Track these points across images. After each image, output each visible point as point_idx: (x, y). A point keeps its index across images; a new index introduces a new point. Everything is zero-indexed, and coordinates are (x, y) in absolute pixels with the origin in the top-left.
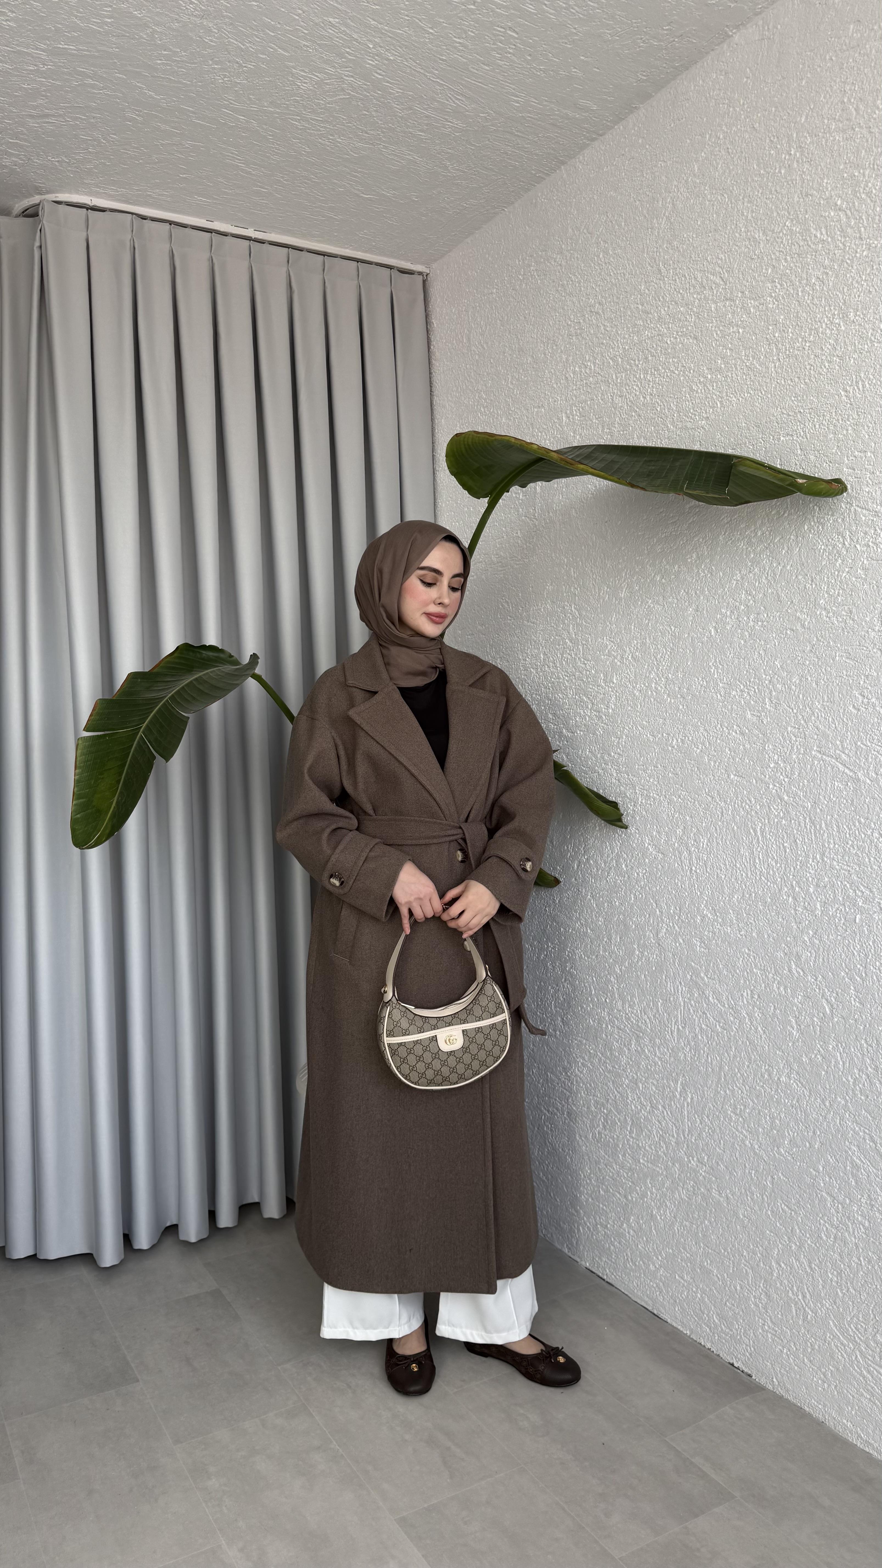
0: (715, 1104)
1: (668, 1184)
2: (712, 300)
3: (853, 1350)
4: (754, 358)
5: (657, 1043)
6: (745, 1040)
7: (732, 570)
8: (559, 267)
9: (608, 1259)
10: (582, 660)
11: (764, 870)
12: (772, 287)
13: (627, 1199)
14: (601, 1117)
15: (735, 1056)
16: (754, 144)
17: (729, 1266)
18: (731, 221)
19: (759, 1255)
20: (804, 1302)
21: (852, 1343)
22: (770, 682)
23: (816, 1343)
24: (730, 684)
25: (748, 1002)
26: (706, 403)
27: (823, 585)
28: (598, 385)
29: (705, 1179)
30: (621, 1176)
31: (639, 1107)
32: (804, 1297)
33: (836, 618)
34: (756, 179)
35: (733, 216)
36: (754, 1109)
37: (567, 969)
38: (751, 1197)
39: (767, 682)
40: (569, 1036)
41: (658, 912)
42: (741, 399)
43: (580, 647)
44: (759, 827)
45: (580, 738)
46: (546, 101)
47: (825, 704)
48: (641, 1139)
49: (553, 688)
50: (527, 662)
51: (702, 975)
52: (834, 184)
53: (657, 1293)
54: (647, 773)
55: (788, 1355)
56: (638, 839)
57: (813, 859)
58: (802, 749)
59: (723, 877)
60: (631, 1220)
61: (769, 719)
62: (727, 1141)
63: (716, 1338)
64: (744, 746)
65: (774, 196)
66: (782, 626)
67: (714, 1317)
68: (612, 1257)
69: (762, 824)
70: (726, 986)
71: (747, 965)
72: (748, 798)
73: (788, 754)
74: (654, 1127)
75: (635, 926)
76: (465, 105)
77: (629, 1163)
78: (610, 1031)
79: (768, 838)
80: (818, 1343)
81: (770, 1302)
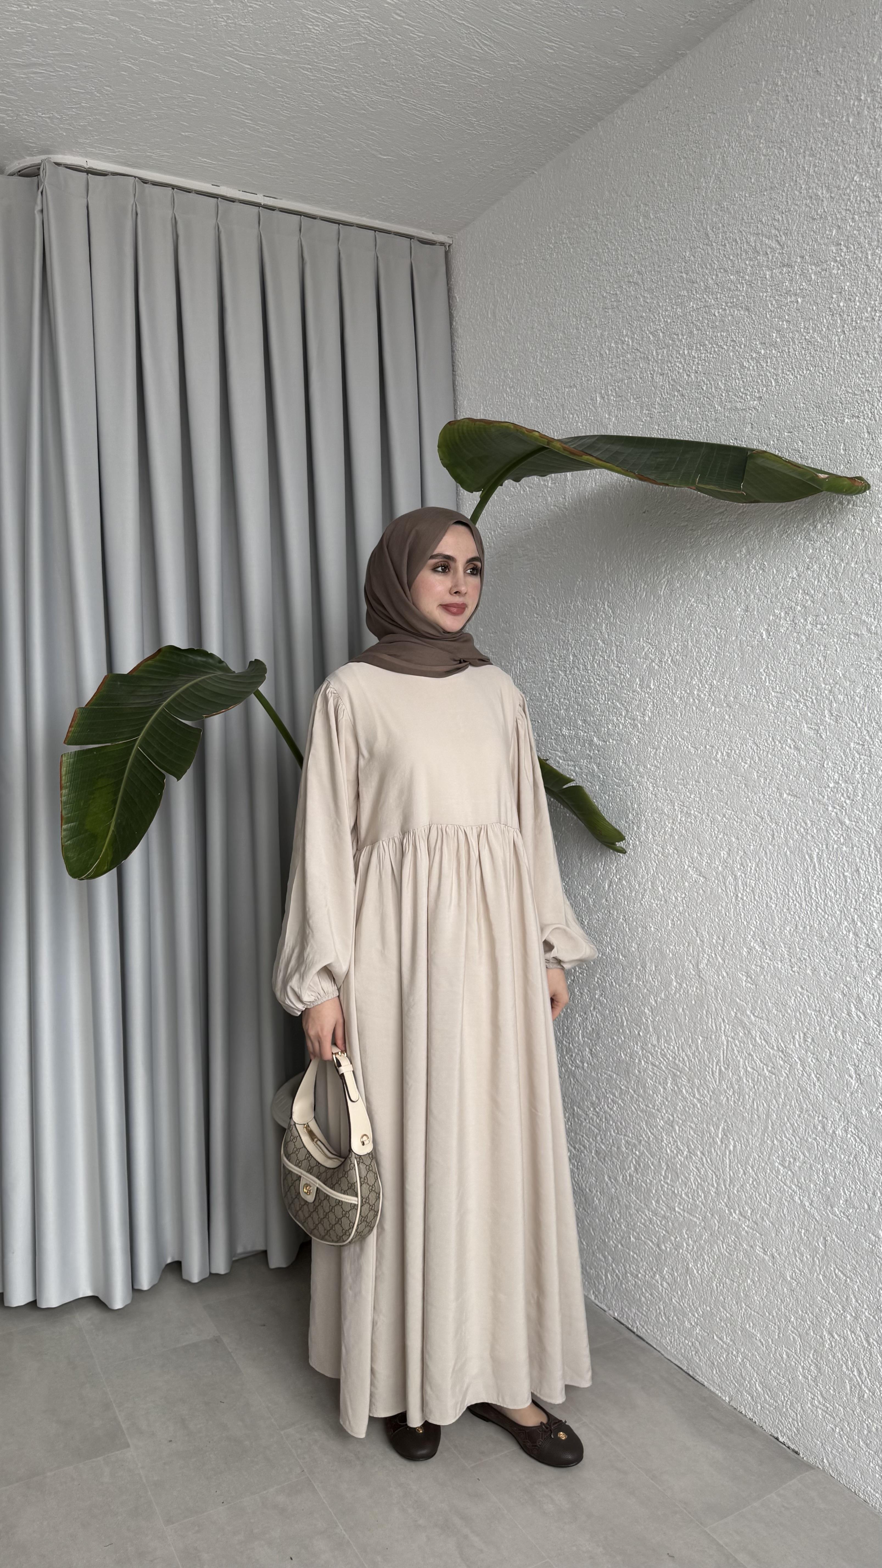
0: (760, 1154)
1: (706, 1236)
2: (767, 266)
4: (814, 331)
5: (697, 1083)
6: (796, 1087)
7: (788, 566)
8: (594, 234)
9: (639, 1311)
10: (616, 662)
11: (821, 901)
12: (837, 250)
13: (660, 1250)
14: (632, 1159)
15: (784, 1104)
16: (817, 89)
17: (774, 1331)
18: (790, 177)
19: (808, 1322)
20: (860, 1378)
22: (830, 692)
23: (873, 1425)
24: (784, 693)
25: (800, 1046)
26: (759, 381)
28: (636, 362)
29: (748, 1235)
30: (654, 1224)
31: (675, 1152)
32: (860, 1373)
34: (820, 129)
35: (793, 172)
36: (805, 1162)
37: (597, 996)
38: (800, 1259)
39: (826, 692)
40: (598, 1069)
41: (699, 941)
42: (799, 377)
43: (614, 649)
44: (815, 853)
45: (613, 748)
46: (583, 46)
48: (677, 1186)
49: (583, 693)
51: (748, 1013)
53: (693, 1353)
54: (687, 788)
55: (841, 1435)
56: (677, 860)
58: (867, 768)
59: (773, 906)
60: (665, 1272)
61: (828, 733)
62: (774, 1195)
63: (759, 1408)
64: (799, 762)
65: (841, 148)
66: (845, 630)
67: (757, 1385)
68: (643, 1310)
69: (819, 849)
70: (775, 1027)
71: (800, 1004)
72: (803, 820)
73: (850, 773)
74: (692, 1174)
75: (673, 954)
76: (493, 51)
77: (663, 1210)
78: (643, 1066)
79: (826, 865)
80: (875, 1425)
81: (821, 1375)
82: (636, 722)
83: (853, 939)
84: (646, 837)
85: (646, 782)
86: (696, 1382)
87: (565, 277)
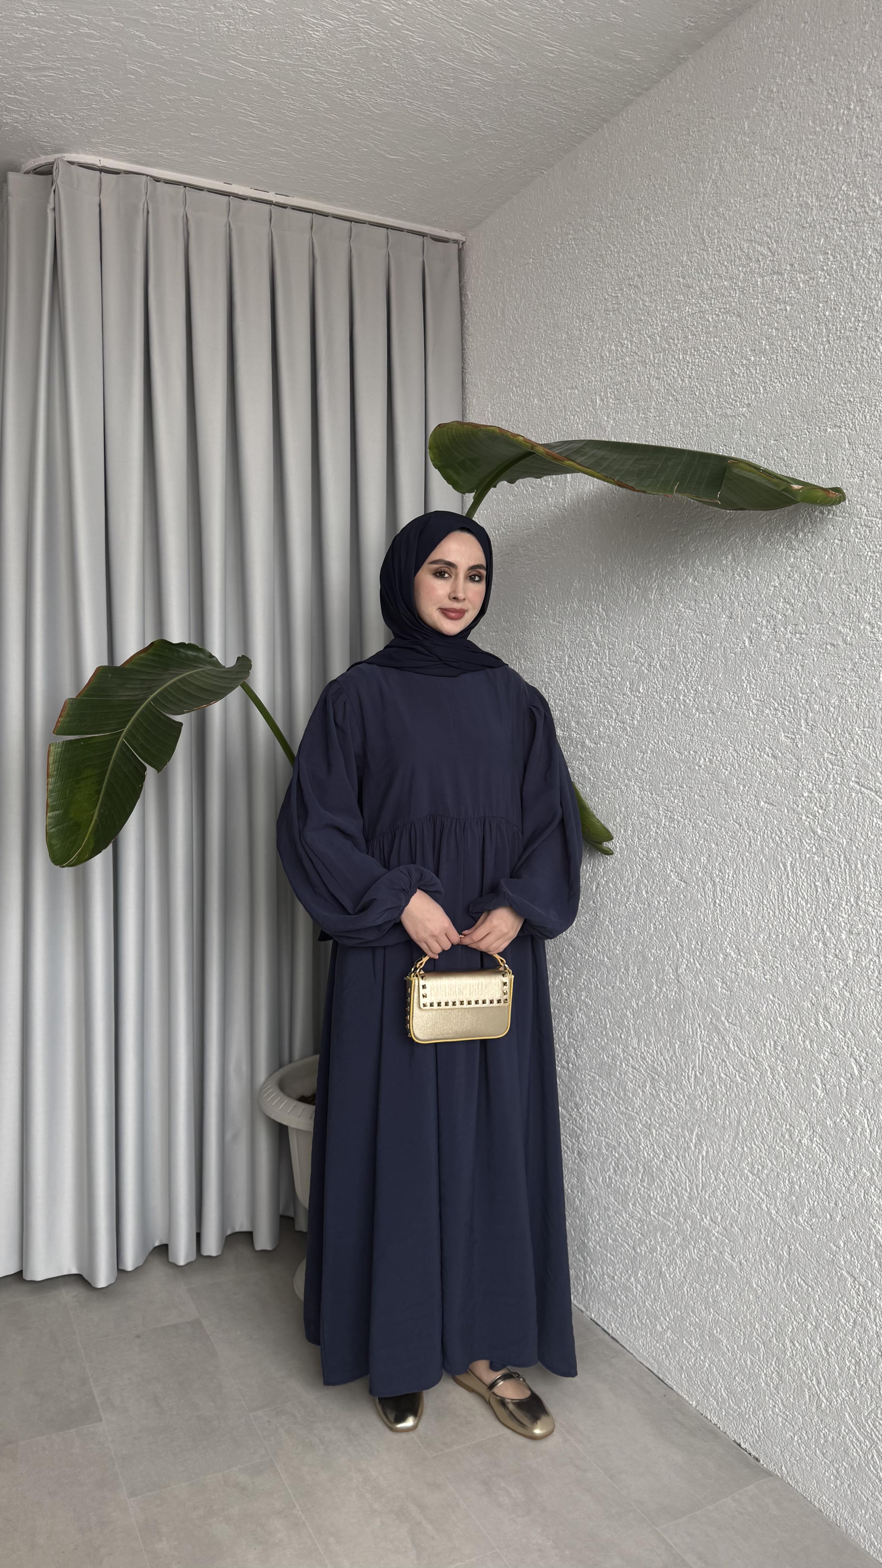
0: (731, 1161)
1: (678, 1240)
2: (759, 273)
3: (869, 1449)
4: (801, 339)
5: (673, 1088)
6: (766, 1095)
7: (770, 574)
8: (598, 236)
9: (614, 1313)
10: (608, 665)
11: (793, 909)
12: (824, 259)
13: (636, 1252)
14: (611, 1161)
15: (754, 1112)
16: (810, 98)
17: (740, 1338)
18: (783, 184)
19: (772, 1330)
20: (819, 1387)
21: (869, 1441)
22: (807, 701)
23: (829, 1434)
24: (764, 701)
25: (770, 1054)
26: (749, 388)
27: (869, 597)
28: (634, 366)
29: (718, 1241)
30: (631, 1226)
31: (652, 1155)
32: (819, 1383)
34: (811, 137)
35: (784, 179)
36: (772, 1170)
37: (582, 998)
38: (765, 1267)
39: (803, 701)
40: (582, 1070)
41: (678, 946)
42: (785, 385)
43: (607, 652)
44: (789, 862)
45: (604, 750)
46: (583, 51)
47: (865, 729)
48: (652, 1190)
49: (577, 694)
50: (551, 664)
51: (723, 1019)
53: (664, 1356)
54: (671, 793)
55: (799, 1444)
56: (660, 864)
57: (847, 902)
58: (839, 779)
59: (749, 913)
60: (639, 1275)
61: (804, 743)
62: (742, 1202)
63: (724, 1413)
64: (776, 770)
65: (830, 157)
66: (822, 640)
67: (722, 1391)
68: (618, 1311)
69: (792, 858)
70: (747, 1034)
71: (771, 1012)
72: (778, 828)
73: (823, 783)
74: (667, 1178)
75: (654, 958)
76: (494, 56)
77: (639, 1213)
78: (624, 1069)
79: (798, 875)
80: (831, 1435)
81: (782, 1383)
82: (625, 725)
83: (823, 949)
84: (632, 840)
85: (634, 786)
86: (665, 1386)
87: (570, 278)
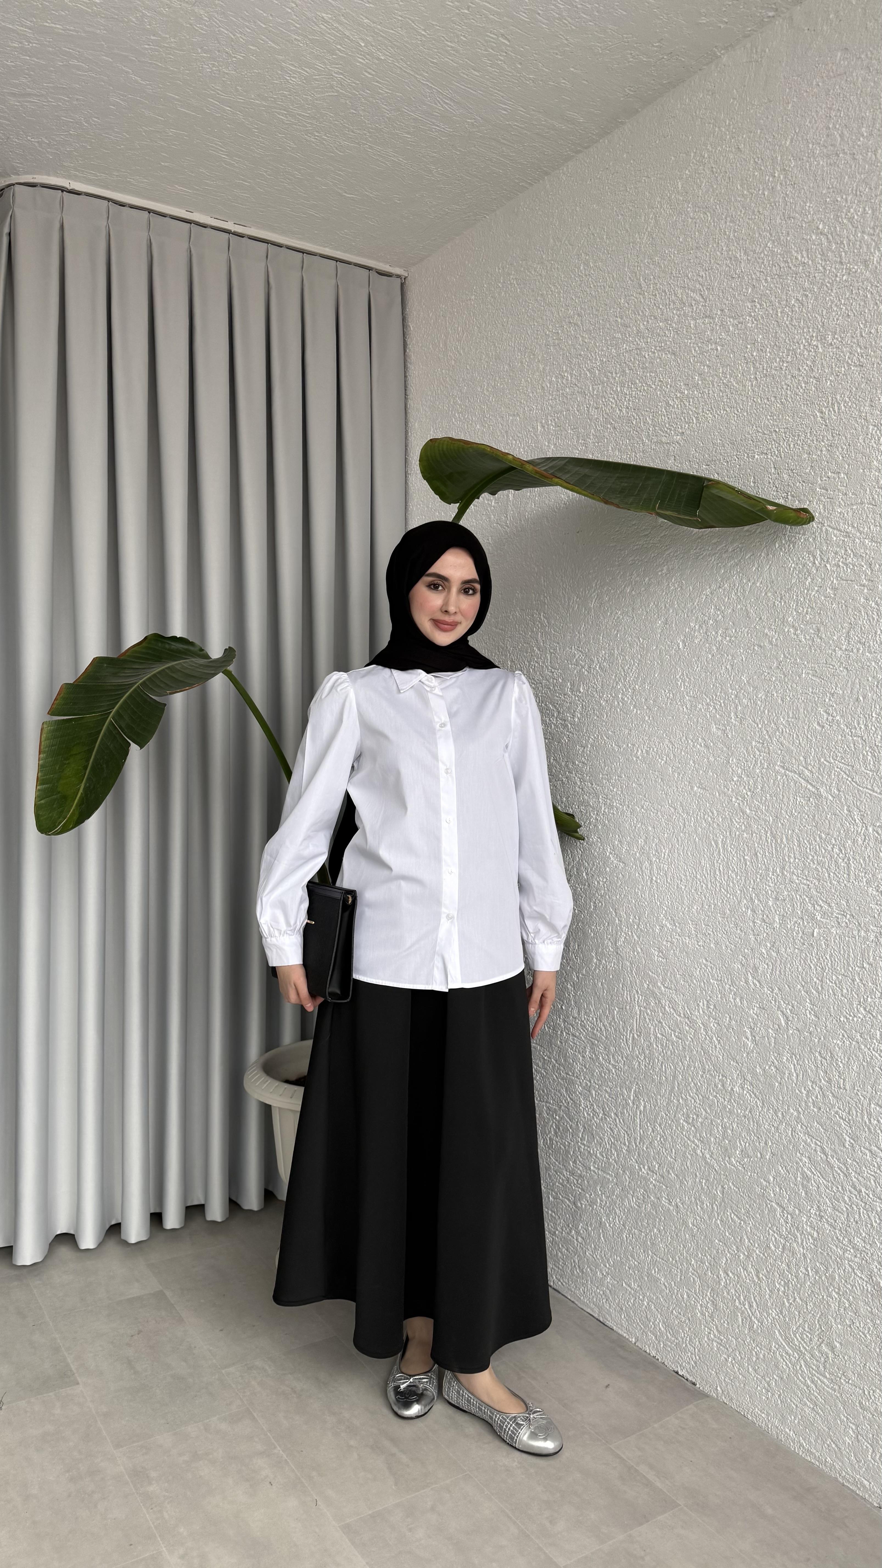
0: (667, 1113)
1: (617, 1191)
2: (692, 316)
3: (798, 1360)
4: (731, 376)
5: (612, 1051)
6: (699, 1050)
7: (702, 584)
8: (539, 277)
9: (556, 1266)
11: (724, 882)
12: (752, 306)
13: (576, 1207)
14: (552, 1124)
15: (689, 1065)
16: (738, 164)
17: (676, 1275)
18: (713, 239)
19: (707, 1264)
20: (750, 1310)
21: (797, 1353)
22: (736, 696)
23: (761, 1352)
24: (697, 698)
25: (704, 1012)
26: (682, 418)
27: (792, 603)
28: (574, 396)
29: (655, 1187)
30: (571, 1183)
31: (592, 1115)
32: (751, 1306)
33: (804, 635)
34: (740, 199)
35: (715, 235)
36: (706, 1118)
38: (700, 1207)
39: (733, 696)
41: (617, 921)
42: (717, 416)
43: (548, 655)
44: (721, 840)
46: (533, 110)
47: (790, 720)
48: (592, 1147)
51: (659, 984)
52: (816, 208)
53: (604, 1301)
54: (610, 782)
55: (733, 1364)
56: (600, 848)
57: (773, 872)
58: (766, 764)
59: (683, 887)
60: (580, 1228)
61: (734, 733)
62: (679, 1150)
64: (708, 759)
65: (757, 217)
66: (750, 642)
67: (661, 1325)
68: (559, 1264)
69: (723, 836)
70: (682, 996)
71: (705, 976)
72: (710, 810)
73: (751, 769)
74: (606, 1135)
75: (594, 934)
76: (453, 110)
77: (580, 1170)
78: (565, 1038)
79: (730, 851)
80: (763, 1352)
81: (717, 1311)
82: (567, 723)
83: (752, 916)
86: (605, 1328)
87: (512, 314)
